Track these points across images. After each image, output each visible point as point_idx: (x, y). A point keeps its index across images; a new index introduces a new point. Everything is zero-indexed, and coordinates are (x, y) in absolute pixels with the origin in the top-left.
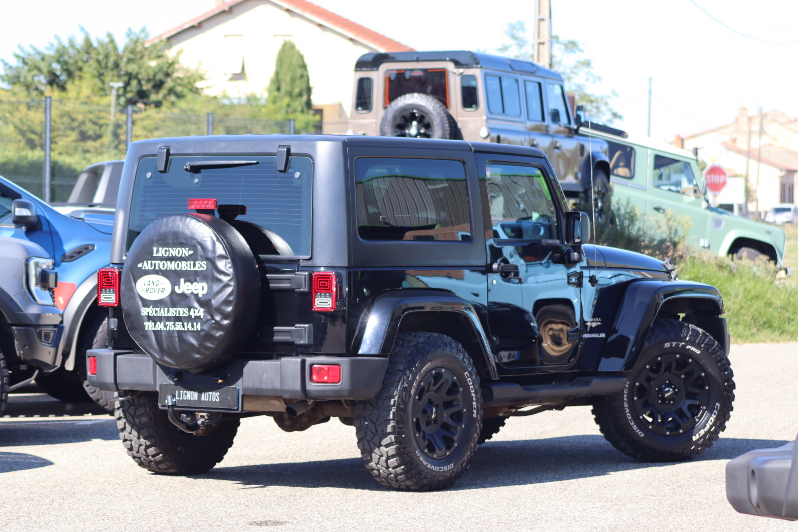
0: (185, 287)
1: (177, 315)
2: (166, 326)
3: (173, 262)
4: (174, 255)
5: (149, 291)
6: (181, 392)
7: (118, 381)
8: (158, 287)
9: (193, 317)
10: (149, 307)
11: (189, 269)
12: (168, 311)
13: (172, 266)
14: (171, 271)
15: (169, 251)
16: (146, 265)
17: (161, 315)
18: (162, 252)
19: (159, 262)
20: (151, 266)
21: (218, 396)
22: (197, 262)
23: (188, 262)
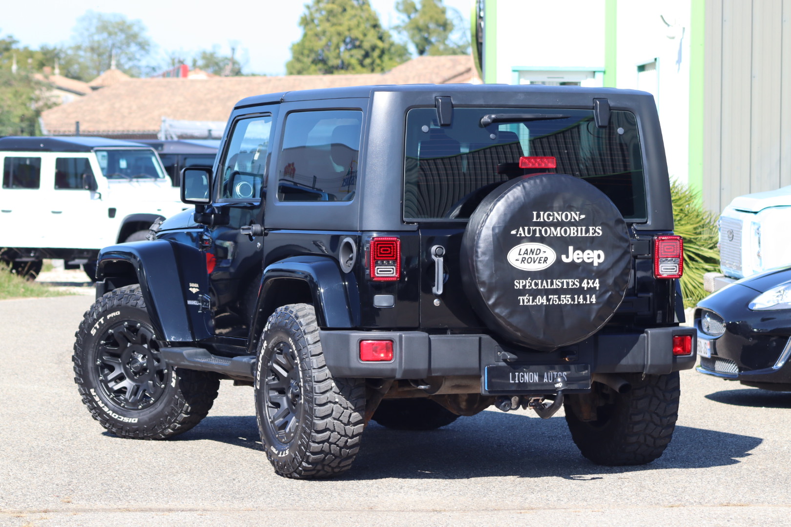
0: (574, 256)
1: (565, 287)
2: (548, 300)
3: (559, 229)
4: (560, 220)
5: (526, 262)
6: (517, 374)
7: (432, 366)
8: (539, 256)
9: (585, 289)
10: (526, 279)
11: (579, 235)
12: (552, 284)
13: (558, 232)
14: (556, 237)
15: (554, 214)
16: (523, 232)
17: (543, 288)
18: (544, 216)
19: (541, 228)
20: (529, 233)
21: (565, 376)
22: (591, 228)
23: (579, 228)
